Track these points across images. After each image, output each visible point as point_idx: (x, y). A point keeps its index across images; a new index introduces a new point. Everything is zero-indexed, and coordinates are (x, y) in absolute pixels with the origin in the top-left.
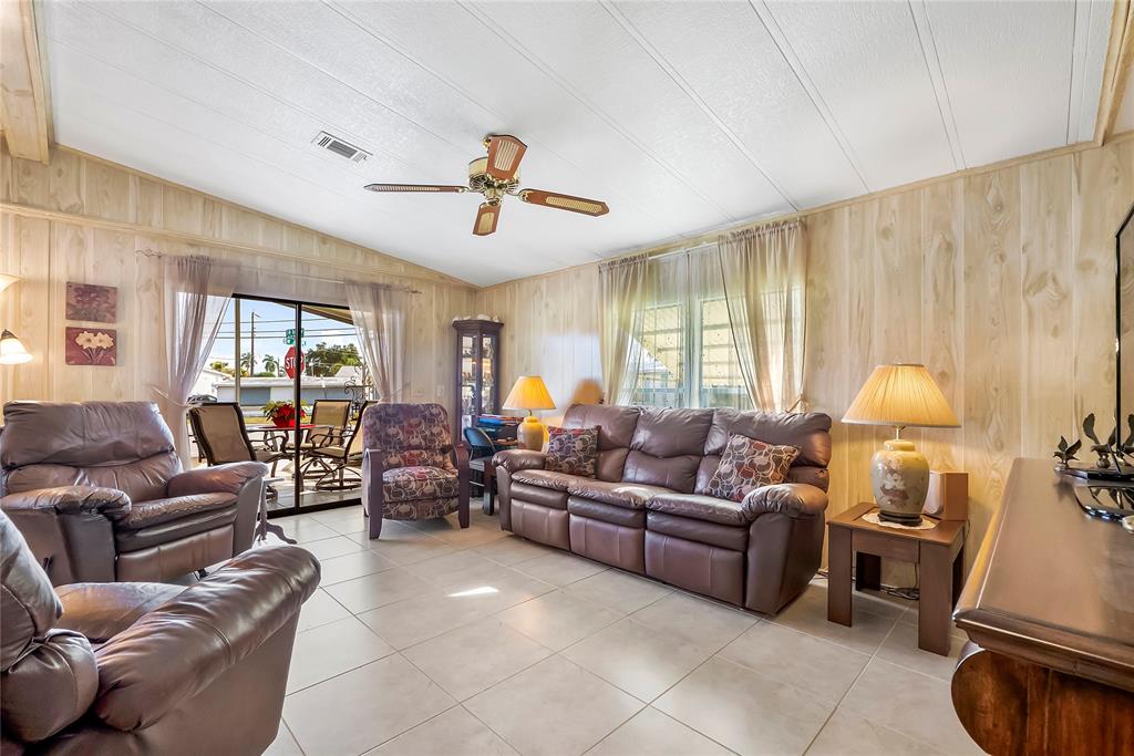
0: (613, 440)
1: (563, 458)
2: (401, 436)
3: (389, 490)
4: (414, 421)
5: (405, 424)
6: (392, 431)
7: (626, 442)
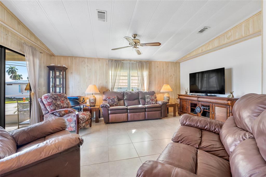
0: (120, 98)
1: (113, 103)
2: (62, 104)
3: (81, 120)
4: (63, 99)
5: (61, 100)
6: (59, 103)
7: (123, 99)
